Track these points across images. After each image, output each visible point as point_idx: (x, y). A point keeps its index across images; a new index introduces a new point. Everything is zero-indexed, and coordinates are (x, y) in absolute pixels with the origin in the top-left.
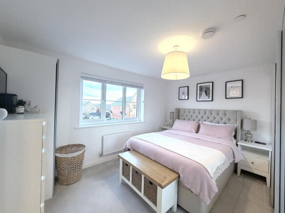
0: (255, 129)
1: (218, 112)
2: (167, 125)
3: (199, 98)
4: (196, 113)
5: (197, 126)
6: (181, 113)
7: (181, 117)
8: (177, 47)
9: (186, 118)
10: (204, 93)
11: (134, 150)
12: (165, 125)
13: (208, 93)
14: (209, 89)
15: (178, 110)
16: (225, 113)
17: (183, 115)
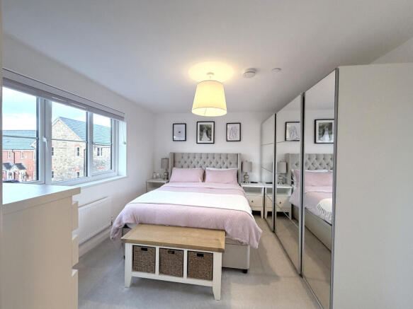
0: (251, 171)
1: (220, 155)
2: (157, 178)
3: (201, 140)
4: (197, 158)
5: (202, 173)
6: (178, 159)
7: (177, 163)
8: (211, 75)
9: (185, 165)
10: (205, 134)
11: (141, 224)
12: (153, 178)
13: (209, 133)
14: (210, 129)
15: (174, 155)
16: (227, 156)
17: (179, 162)
